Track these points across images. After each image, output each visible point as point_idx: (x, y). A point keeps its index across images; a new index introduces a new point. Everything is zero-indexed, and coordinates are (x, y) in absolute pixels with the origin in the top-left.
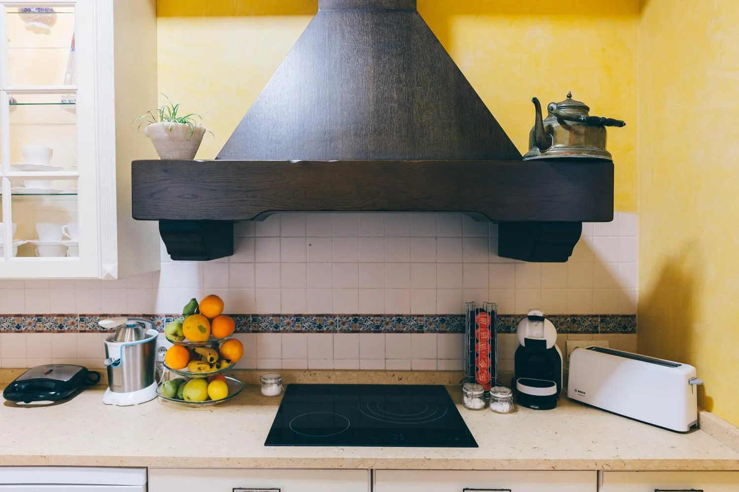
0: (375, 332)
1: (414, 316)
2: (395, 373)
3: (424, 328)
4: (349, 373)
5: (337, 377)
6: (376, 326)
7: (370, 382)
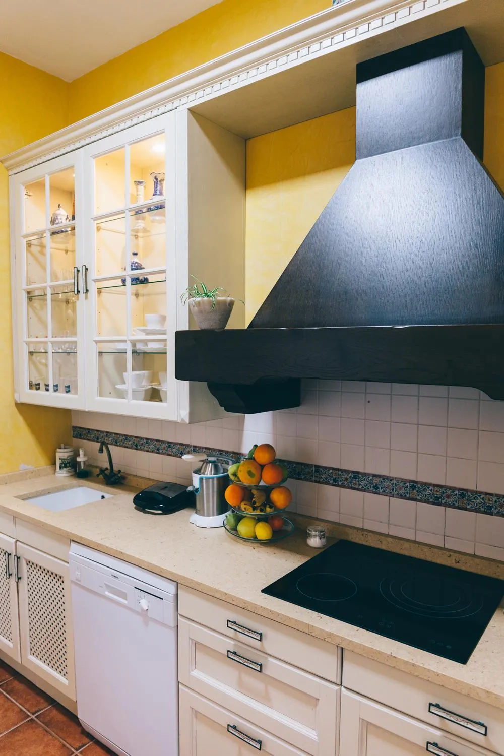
0: (434, 503)
1: (482, 493)
2: (451, 554)
3: (493, 509)
4: (402, 542)
5: (389, 543)
6: (435, 497)
7: (422, 557)
